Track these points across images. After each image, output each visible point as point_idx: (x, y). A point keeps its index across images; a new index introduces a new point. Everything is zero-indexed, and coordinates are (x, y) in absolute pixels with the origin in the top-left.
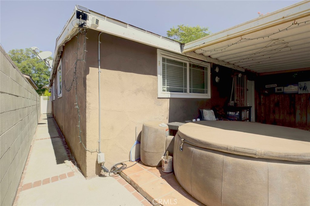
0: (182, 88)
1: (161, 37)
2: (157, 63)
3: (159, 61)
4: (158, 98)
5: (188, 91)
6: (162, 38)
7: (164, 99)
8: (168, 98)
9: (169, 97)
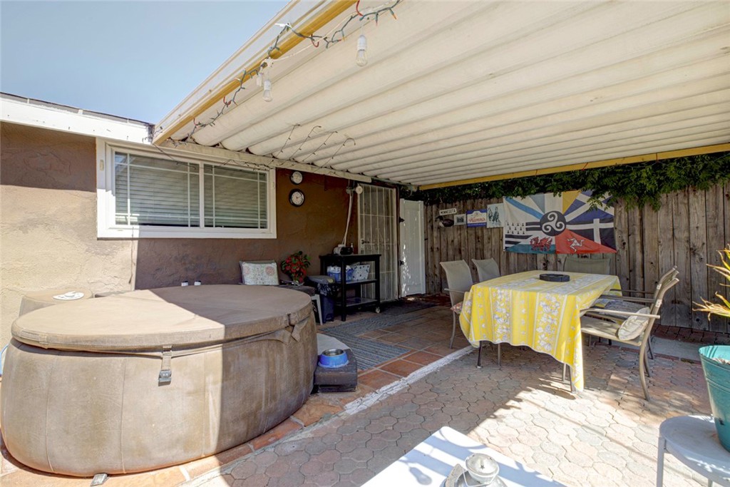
0: (185, 217)
1: (81, 111)
2: (95, 163)
3: (102, 161)
4: (98, 239)
5: (202, 223)
6: (83, 114)
7: (121, 242)
8: (133, 239)
9: (136, 235)
